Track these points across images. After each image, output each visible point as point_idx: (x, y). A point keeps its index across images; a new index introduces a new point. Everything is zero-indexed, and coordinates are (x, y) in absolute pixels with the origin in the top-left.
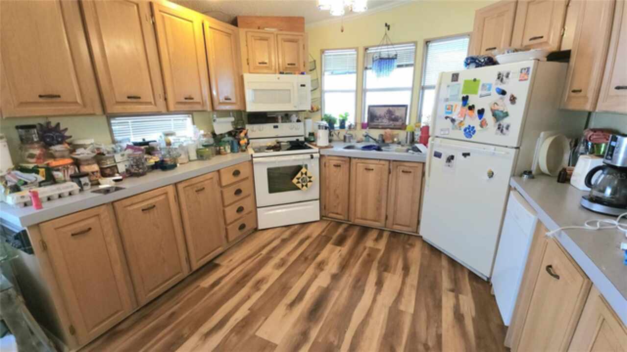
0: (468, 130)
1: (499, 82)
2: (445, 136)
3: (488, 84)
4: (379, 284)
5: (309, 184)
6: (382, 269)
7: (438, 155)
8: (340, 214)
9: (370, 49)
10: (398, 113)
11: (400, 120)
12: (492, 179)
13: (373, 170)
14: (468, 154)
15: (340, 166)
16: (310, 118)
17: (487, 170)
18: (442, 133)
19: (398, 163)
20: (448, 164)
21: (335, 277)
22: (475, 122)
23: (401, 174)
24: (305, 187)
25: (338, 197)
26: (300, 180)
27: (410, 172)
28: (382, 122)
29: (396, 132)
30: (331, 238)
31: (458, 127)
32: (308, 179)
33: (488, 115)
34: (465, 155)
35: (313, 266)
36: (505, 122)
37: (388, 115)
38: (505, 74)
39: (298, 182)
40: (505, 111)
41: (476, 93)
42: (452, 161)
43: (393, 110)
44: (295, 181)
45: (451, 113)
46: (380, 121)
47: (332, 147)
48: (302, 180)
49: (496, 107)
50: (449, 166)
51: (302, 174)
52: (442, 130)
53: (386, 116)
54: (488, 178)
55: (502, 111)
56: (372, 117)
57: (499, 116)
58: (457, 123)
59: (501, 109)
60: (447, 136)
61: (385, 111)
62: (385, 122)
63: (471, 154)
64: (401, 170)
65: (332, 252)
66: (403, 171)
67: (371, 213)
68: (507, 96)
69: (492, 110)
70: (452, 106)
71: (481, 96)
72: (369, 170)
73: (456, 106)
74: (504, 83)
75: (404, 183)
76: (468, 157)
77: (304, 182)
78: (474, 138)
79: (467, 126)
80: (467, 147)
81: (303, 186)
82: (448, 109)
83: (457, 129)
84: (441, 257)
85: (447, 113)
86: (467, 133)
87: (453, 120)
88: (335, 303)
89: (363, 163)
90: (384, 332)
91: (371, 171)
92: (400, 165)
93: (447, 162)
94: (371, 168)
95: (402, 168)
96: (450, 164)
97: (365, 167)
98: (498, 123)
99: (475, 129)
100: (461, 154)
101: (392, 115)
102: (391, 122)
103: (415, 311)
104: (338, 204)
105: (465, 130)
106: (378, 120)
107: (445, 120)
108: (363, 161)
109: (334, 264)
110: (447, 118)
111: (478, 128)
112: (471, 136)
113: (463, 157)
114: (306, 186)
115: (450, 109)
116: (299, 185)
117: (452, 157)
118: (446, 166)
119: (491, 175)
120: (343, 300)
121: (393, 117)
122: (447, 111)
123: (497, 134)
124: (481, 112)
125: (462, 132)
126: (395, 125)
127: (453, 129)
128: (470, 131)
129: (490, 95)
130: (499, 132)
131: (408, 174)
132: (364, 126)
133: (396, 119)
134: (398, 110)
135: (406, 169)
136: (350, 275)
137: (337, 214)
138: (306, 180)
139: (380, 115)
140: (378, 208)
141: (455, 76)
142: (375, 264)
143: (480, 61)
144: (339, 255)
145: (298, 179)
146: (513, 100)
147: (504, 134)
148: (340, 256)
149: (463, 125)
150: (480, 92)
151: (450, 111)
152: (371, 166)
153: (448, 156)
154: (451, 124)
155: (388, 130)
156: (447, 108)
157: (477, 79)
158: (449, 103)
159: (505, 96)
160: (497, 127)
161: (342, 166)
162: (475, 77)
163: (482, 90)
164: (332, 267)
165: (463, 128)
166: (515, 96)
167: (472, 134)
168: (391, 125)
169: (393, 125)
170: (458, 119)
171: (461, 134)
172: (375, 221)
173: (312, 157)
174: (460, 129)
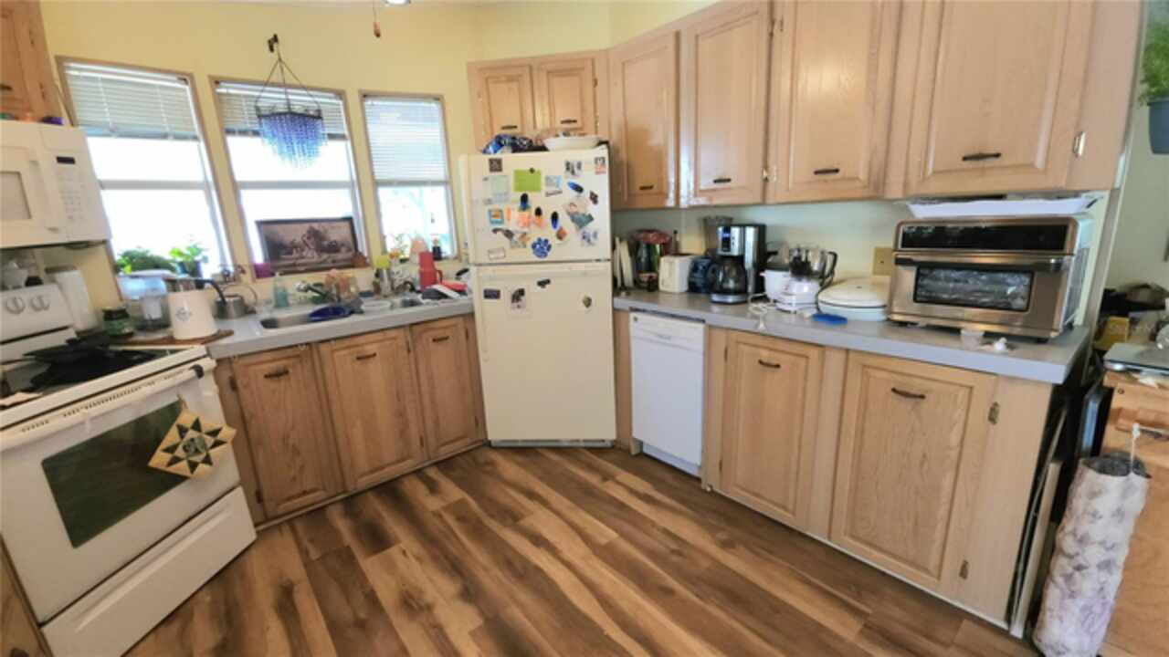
0: (538, 246)
1: (569, 174)
2: (498, 261)
3: (555, 177)
4: (538, 540)
5: (213, 452)
6: (510, 521)
7: (492, 294)
8: (313, 491)
9: (222, 84)
10: (339, 234)
11: (343, 249)
12: (590, 308)
13: (375, 355)
14: (548, 282)
15: (286, 372)
16: (73, 268)
17: (582, 297)
18: (492, 256)
19: (422, 327)
20: (516, 304)
21: (471, 593)
22: (549, 233)
23: (433, 346)
24: (202, 468)
25: (296, 452)
26: (180, 452)
27: (446, 338)
28: (303, 258)
29: (349, 273)
30: (348, 547)
31: (520, 243)
32: (210, 440)
33: (564, 221)
34: (542, 284)
35: (398, 620)
36: (591, 227)
37: (313, 239)
38: (575, 164)
39: (176, 460)
40: (587, 214)
41: (537, 189)
42: (523, 298)
43: (321, 230)
44: (159, 460)
45: (501, 222)
46: (295, 255)
47: (230, 333)
48: (185, 449)
49: (574, 209)
50: (519, 307)
51: (182, 431)
52: (490, 252)
53: (308, 242)
54: (584, 308)
55: (584, 215)
56: (275, 248)
57: (582, 221)
58: (516, 238)
59: (582, 211)
60: (504, 261)
61: (305, 232)
62: (311, 256)
63: (552, 281)
64: (431, 340)
65: (391, 567)
66: (434, 340)
67: (389, 449)
68: (586, 194)
69: (569, 213)
70: (501, 211)
71: (548, 194)
72: (368, 357)
73: (509, 211)
74: (578, 176)
75: (440, 360)
76: (547, 286)
77: (197, 452)
78: (551, 256)
79: (535, 240)
80: (543, 271)
81: (193, 466)
82: (495, 216)
83: (519, 247)
84: (542, 455)
85: (492, 222)
86: (538, 251)
87: (509, 234)
88: (536, 624)
89: (348, 347)
90: (635, 586)
91: (371, 360)
92: (425, 331)
93: (513, 301)
94: (371, 353)
95: (430, 335)
96: (519, 303)
97: (355, 355)
98: (581, 231)
99: (550, 243)
100: (535, 283)
101: (323, 238)
102: (325, 256)
103: (616, 531)
104: (302, 467)
105: (534, 246)
106: (291, 253)
107: (493, 235)
108: (347, 342)
109: (431, 581)
110: (495, 231)
111: (554, 241)
112: (546, 255)
113: (539, 288)
114: (207, 461)
115: (497, 216)
116: (182, 468)
117: (522, 292)
118: (513, 308)
119: (588, 302)
120: (539, 609)
121: (326, 243)
122: (494, 219)
123: (582, 245)
124: (555, 217)
125: (529, 250)
126: (334, 262)
127: (512, 247)
128: (542, 248)
129: (560, 192)
130: (585, 241)
131: (445, 342)
132: (260, 272)
133: (334, 248)
134: (333, 228)
135: (440, 334)
136: (486, 569)
137: (305, 493)
138: (204, 445)
139: (292, 243)
140: (403, 433)
141: (495, 163)
142: (493, 524)
143: (521, 143)
144: (413, 560)
145: (171, 450)
146: (594, 198)
147: (593, 244)
148: (418, 559)
149: (529, 239)
150: (544, 189)
151: (499, 220)
152: (370, 349)
153: (513, 292)
154: (506, 240)
155: (334, 272)
156: (493, 213)
157: (536, 169)
158: (496, 206)
159: (582, 194)
160: (580, 237)
161: (291, 370)
162: (532, 166)
163: (547, 185)
164: (438, 588)
165: (529, 244)
166: (596, 192)
167: (546, 251)
168: (325, 261)
169: (330, 260)
170: (518, 229)
171: (529, 254)
172: (402, 460)
173: (200, 372)
174: (525, 246)
